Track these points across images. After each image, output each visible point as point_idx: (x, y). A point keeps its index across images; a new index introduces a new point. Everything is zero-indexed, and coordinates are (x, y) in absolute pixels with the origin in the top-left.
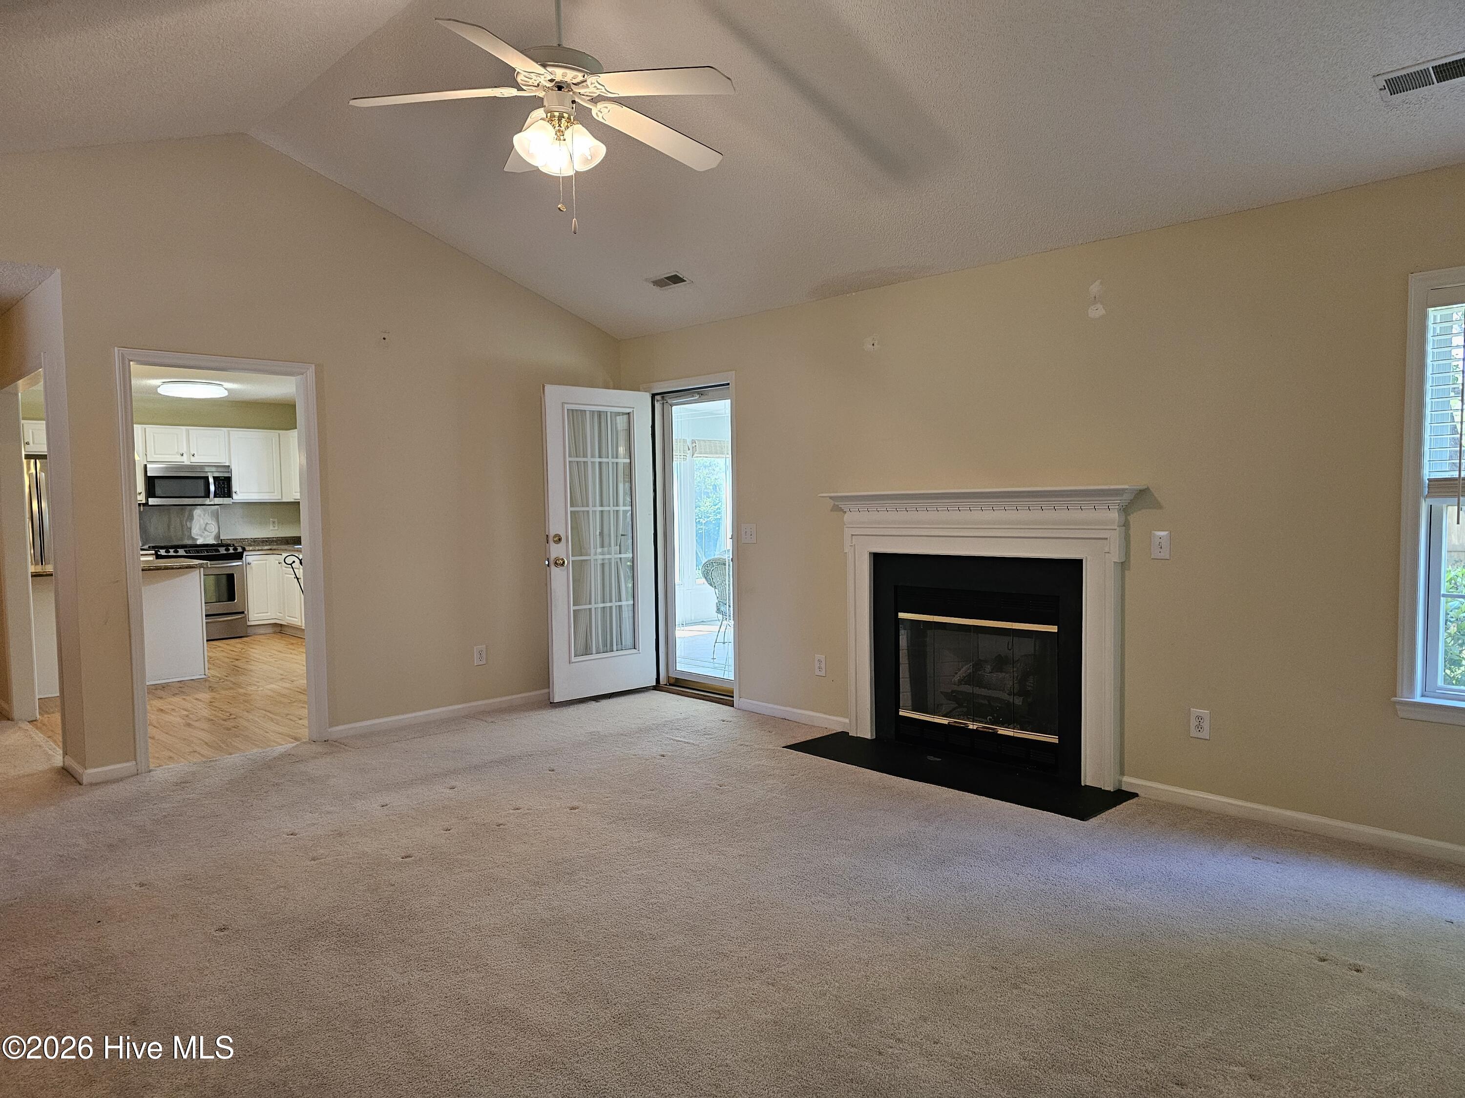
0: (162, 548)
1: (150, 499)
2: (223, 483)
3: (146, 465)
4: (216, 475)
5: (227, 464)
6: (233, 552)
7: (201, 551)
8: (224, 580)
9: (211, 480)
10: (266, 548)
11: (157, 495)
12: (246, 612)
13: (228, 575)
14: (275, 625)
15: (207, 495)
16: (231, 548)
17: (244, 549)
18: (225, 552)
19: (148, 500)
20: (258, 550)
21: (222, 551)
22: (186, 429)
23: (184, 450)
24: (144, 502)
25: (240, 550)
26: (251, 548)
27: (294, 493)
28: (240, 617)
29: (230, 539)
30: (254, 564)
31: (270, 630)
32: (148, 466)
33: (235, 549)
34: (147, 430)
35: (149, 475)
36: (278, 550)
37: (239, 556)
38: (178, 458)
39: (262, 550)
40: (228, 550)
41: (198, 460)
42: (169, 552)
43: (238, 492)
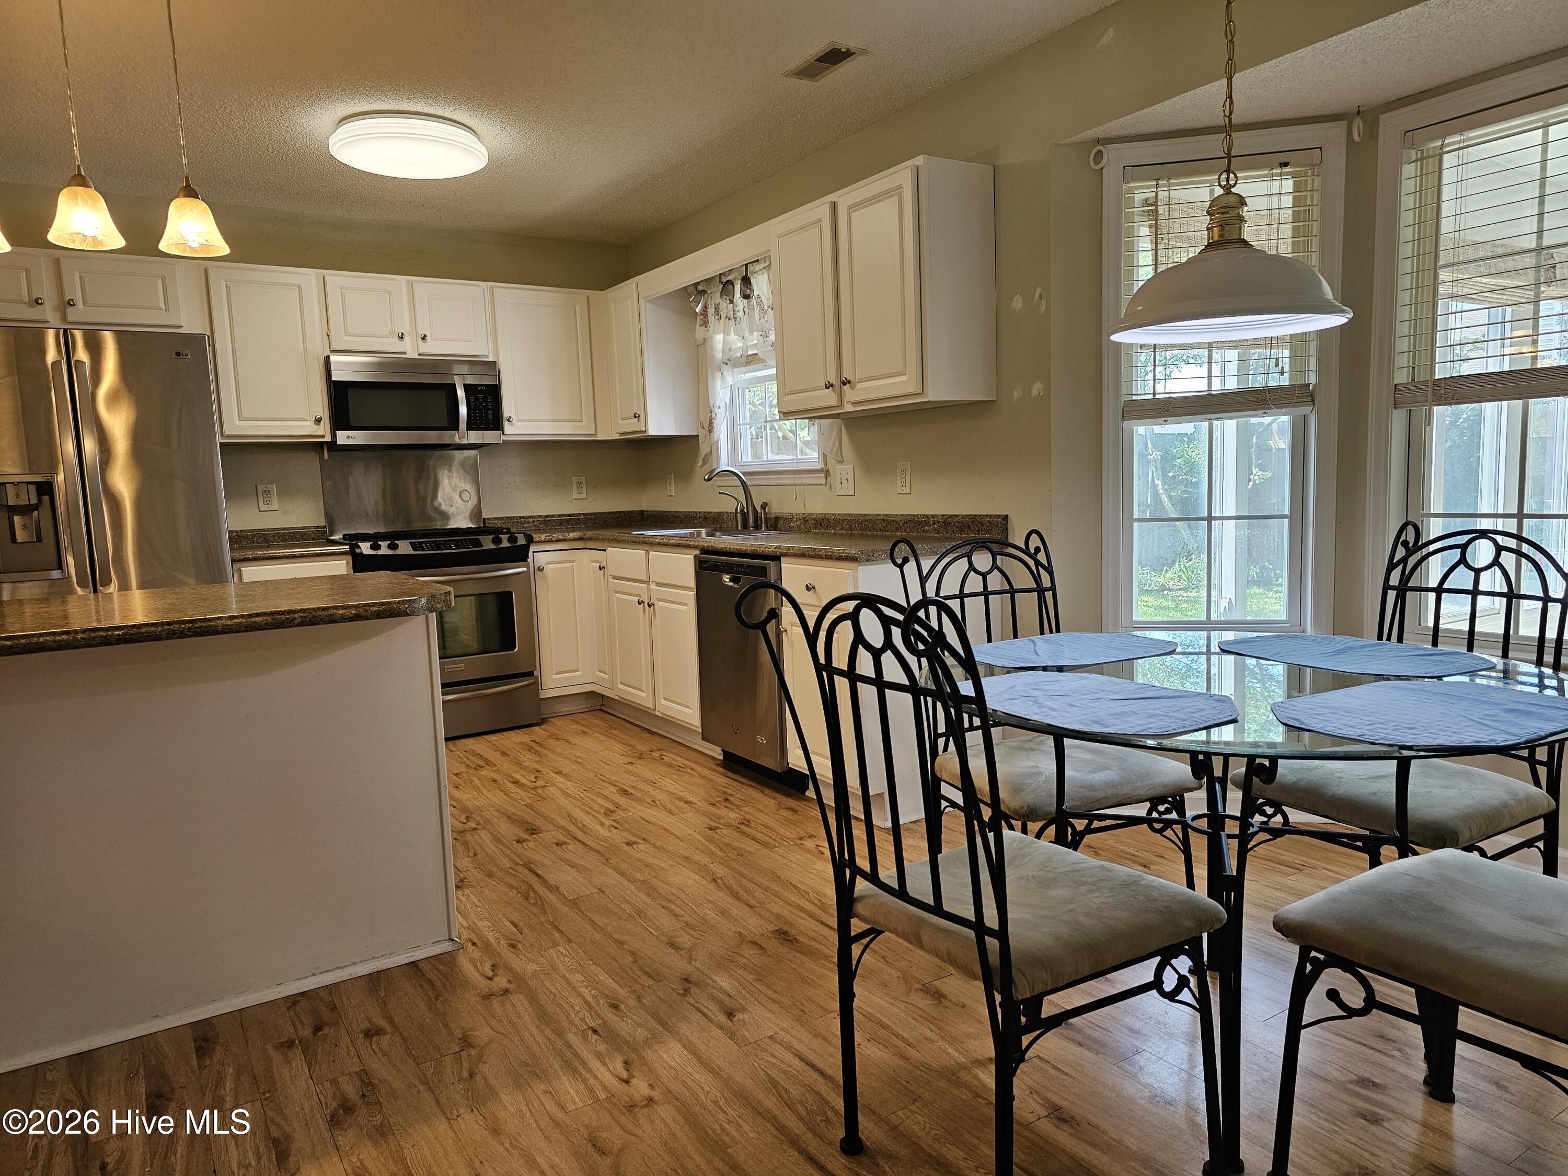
0: (365, 537)
1: (339, 433)
2: (485, 399)
3: (328, 357)
4: (470, 381)
5: (491, 359)
6: (509, 545)
7: (447, 545)
8: (492, 608)
9: (461, 393)
10: (572, 535)
11: (352, 424)
12: (536, 673)
13: (499, 594)
14: (592, 694)
15: (454, 425)
16: (504, 537)
17: (530, 540)
18: (493, 546)
19: (335, 435)
20: (558, 541)
21: (488, 543)
22: (408, 281)
23: (406, 328)
24: (328, 439)
25: (521, 541)
26: (543, 537)
27: (620, 422)
28: (526, 683)
29: (501, 518)
30: (549, 568)
31: (581, 706)
32: (333, 358)
33: (513, 539)
34: (327, 278)
35: (335, 378)
36: (598, 539)
37: (520, 554)
38: (393, 345)
39: (565, 540)
40: (497, 541)
41: (436, 347)
42: (379, 547)
43: (513, 419)
